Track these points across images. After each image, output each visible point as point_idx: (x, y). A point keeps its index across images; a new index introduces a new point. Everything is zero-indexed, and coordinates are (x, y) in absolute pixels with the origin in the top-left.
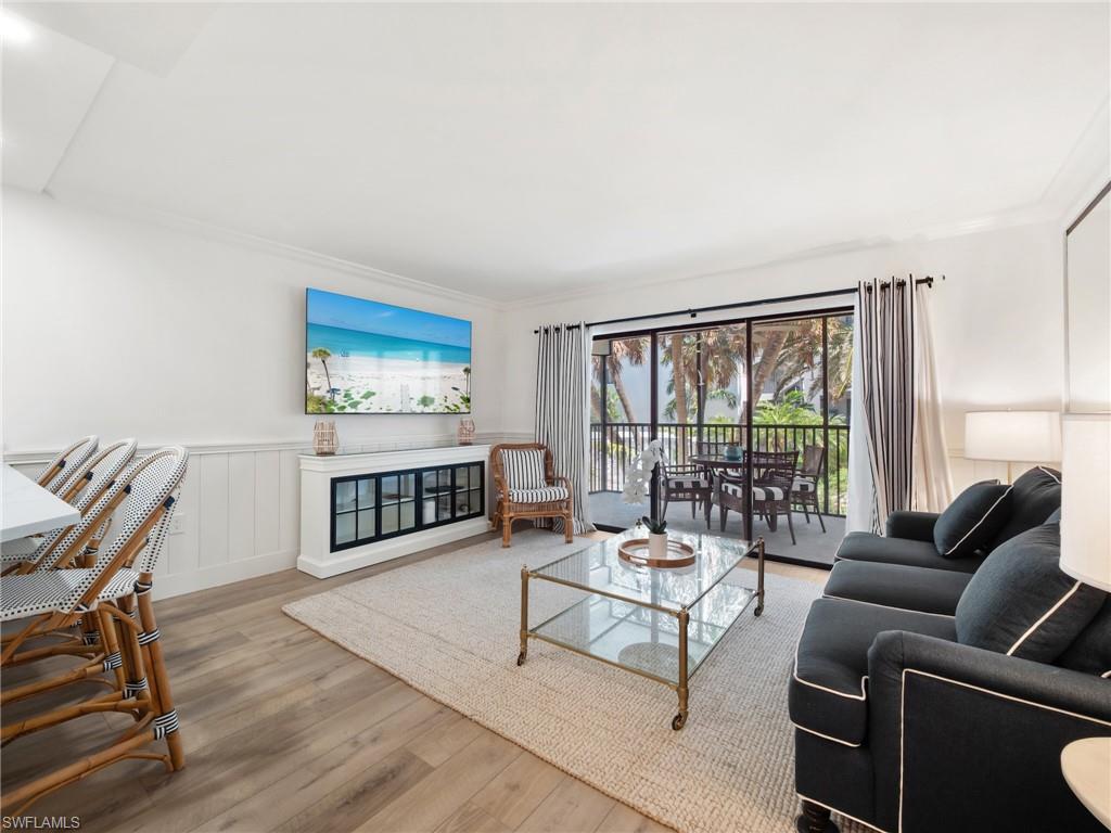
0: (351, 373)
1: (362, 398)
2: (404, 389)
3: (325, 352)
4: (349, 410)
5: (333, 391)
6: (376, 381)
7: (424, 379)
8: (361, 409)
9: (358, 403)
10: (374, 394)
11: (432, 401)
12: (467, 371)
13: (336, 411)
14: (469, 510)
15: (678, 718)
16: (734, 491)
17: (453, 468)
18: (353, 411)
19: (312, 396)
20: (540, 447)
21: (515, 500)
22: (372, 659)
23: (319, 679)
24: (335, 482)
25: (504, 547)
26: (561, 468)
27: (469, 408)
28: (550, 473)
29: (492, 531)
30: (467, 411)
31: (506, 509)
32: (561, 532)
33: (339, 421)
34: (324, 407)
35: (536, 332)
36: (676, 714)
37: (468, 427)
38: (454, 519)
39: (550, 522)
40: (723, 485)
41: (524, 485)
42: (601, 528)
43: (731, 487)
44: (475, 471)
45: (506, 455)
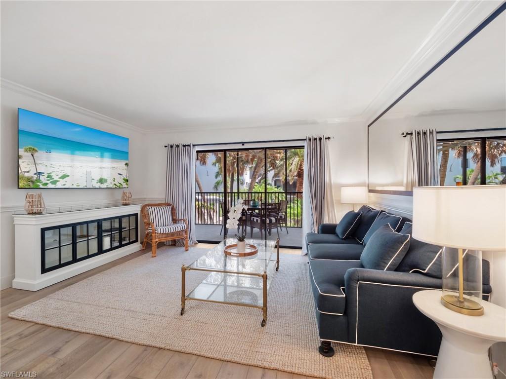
0: (53, 163)
1: (59, 178)
2: (88, 174)
3: (33, 149)
4: (50, 186)
5: (39, 173)
6: (70, 168)
7: (101, 168)
8: (59, 185)
9: (57, 181)
10: (68, 176)
11: (106, 181)
12: (127, 164)
13: (41, 186)
14: (129, 240)
15: (264, 321)
16: (257, 220)
17: (120, 218)
18: (53, 186)
19: (23, 177)
20: (169, 205)
21: (159, 232)
22: (91, 332)
23: (55, 353)
24: (43, 231)
25: (153, 257)
26: (180, 215)
27: (127, 184)
28: (174, 218)
29: (143, 250)
30: (126, 186)
31: (154, 238)
32: (183, 245)
33: (44, 193)
34: (32, 184)
35: (165, 146)
36: (262, 320)
37: (128, 195)
38: (121, 246)
39: (176, 242)
40: (252, 218)
41: (161, 224)
42: (200, 242)
43: (255, 219)
44: (133, 219)
45: (151, 210)
